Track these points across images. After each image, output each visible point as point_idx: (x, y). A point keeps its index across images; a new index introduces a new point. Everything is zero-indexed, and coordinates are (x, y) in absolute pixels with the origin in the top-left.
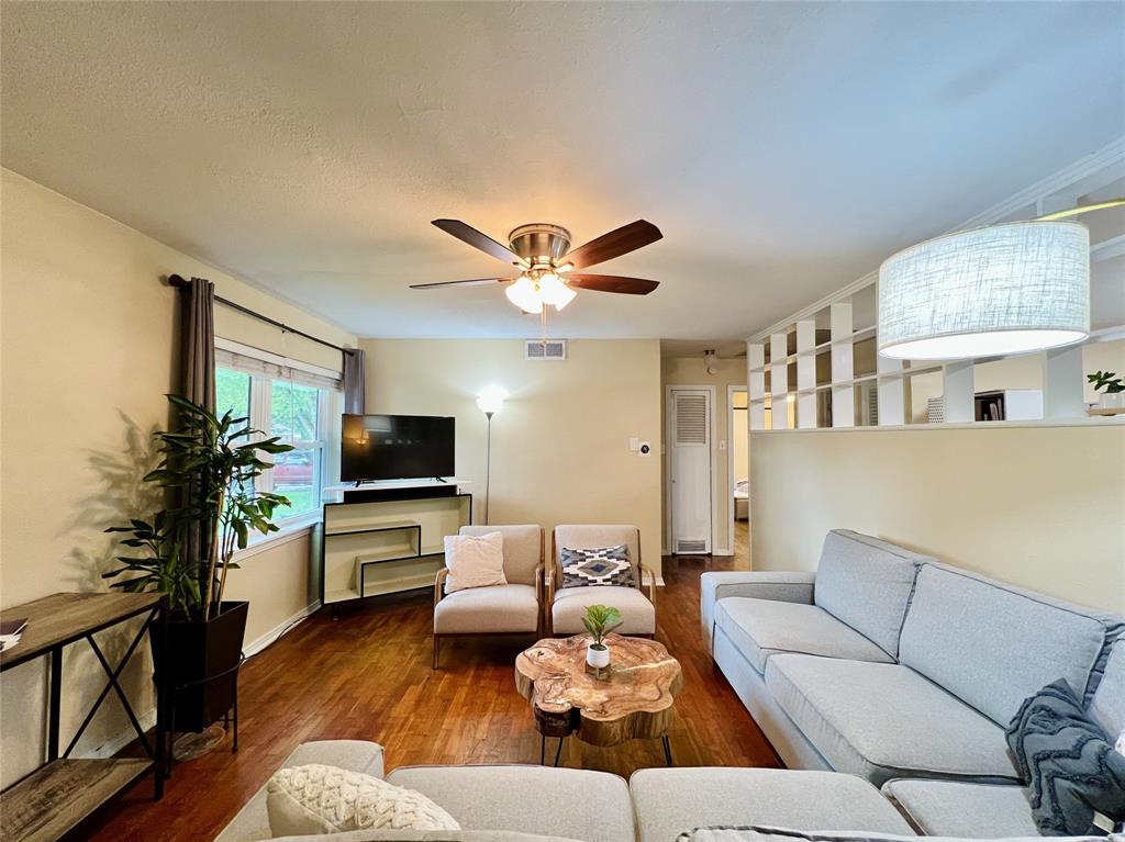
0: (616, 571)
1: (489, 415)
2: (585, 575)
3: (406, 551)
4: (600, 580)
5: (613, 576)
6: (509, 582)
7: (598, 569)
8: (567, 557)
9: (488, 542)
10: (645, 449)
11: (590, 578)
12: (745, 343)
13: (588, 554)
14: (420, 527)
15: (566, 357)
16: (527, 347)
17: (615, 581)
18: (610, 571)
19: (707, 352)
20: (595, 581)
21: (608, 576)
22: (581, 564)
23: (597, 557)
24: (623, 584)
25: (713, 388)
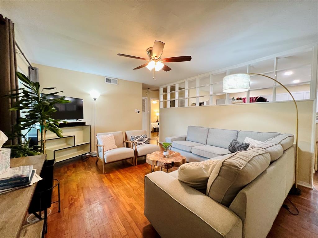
0: (146, 140)
1: (95, 99)
2: (139, 142)
3: (65, 146)
4: (142, 143)
5: (145, 142)
6: (118, 147)
7: (141, 140)
8: (133, 138)
9: (111, 136)
10: (139, 112)
11: (140, 143)
12: (159, 87)
13: (138, 137)
14: (74, 136)
15: (118, 84)
16: (106, 79)
17: (146, 143)
18: (144, 140)
19: (148, 88)
20: (141, 143)
21: (144, 142)
22: (137, 140)
23: (140, 138)
24: (147, 143)
25: (147, 98)
